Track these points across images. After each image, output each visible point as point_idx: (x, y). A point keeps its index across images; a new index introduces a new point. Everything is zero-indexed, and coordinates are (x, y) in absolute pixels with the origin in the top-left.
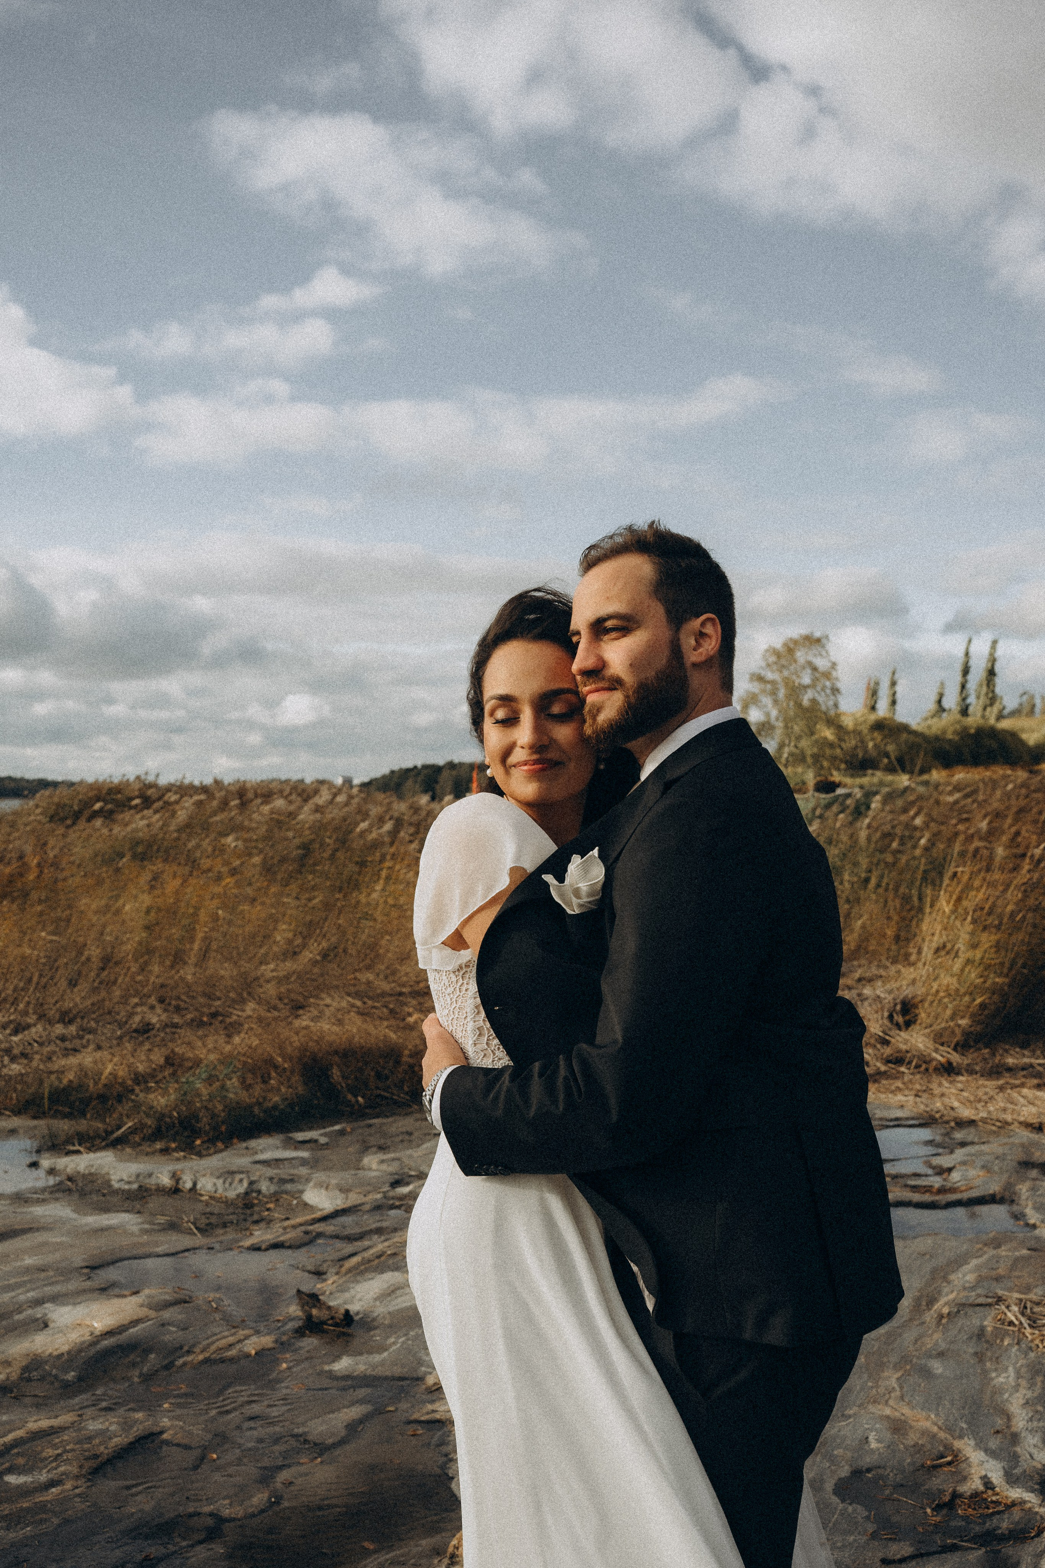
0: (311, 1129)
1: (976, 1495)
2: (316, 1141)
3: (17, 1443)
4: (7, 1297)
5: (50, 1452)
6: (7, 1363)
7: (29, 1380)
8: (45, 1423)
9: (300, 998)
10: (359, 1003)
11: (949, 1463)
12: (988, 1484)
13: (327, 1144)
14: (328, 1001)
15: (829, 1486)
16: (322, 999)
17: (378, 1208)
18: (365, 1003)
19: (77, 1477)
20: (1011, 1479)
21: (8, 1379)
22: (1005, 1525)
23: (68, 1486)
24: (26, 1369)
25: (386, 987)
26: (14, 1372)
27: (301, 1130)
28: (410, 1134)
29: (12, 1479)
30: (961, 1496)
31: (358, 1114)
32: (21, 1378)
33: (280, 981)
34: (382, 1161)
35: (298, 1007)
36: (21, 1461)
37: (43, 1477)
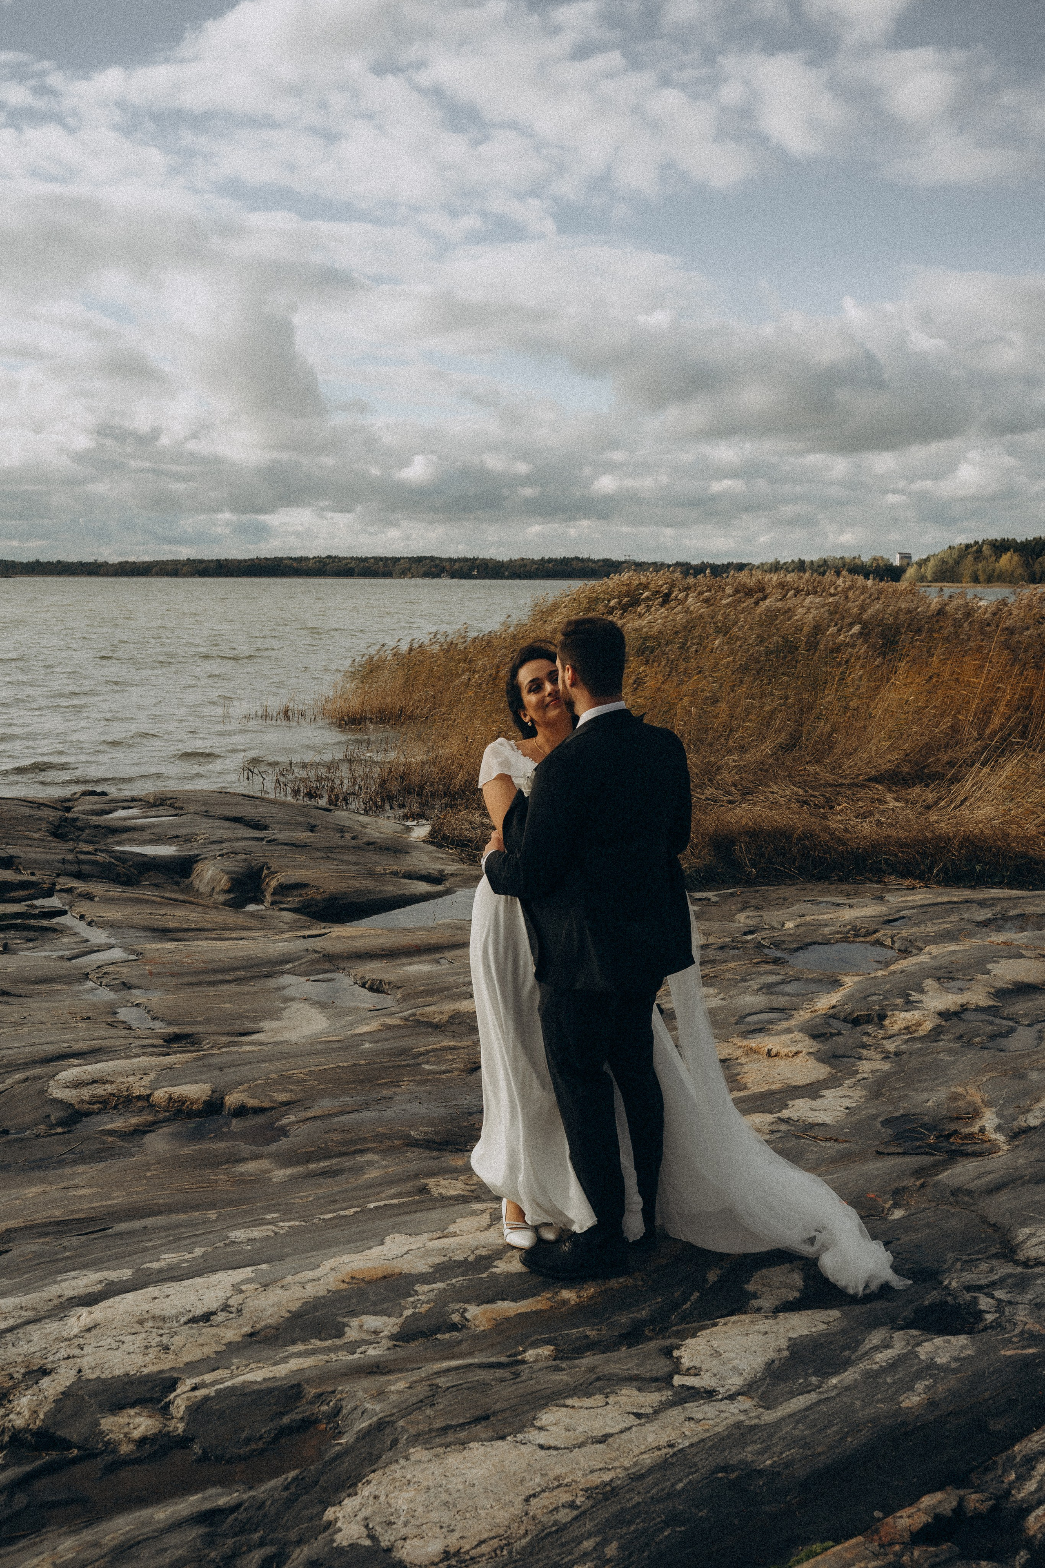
0: (709, 890)
1: (971, 1135)
2: (709, 899)
3: (434, 1050)
4: (451, 979)
5: (450, 1057)
6: (442, 1013)
7: (452, 1024)
8: (452, 1044)
9: (751, 785)
10: (801, 792)
11: (969, 1118)
12: (982, 1130)
13: (717, 902)
14: (775, 788)
15: (880, 1119)
16: (769, 787)
17: (722, 948)
18: (807, 791)
19: (462, 1071)
20: (998, 1129)
21: (440, 1021)
22: (970, 1149)
23: (456, 1073)
24: (451, 1017)
25: (831, 779)
26: (445, 1018)
27: (700, 891)
28: (785, 899)
29: (427, 1067)
30: (960, 1133)
31: (750, 882)
32: (447, 1022)
33: (740, 769)
34: (748, 917)
35: (746, 793)
36: (434, 1059)
37: (443, 1068)
